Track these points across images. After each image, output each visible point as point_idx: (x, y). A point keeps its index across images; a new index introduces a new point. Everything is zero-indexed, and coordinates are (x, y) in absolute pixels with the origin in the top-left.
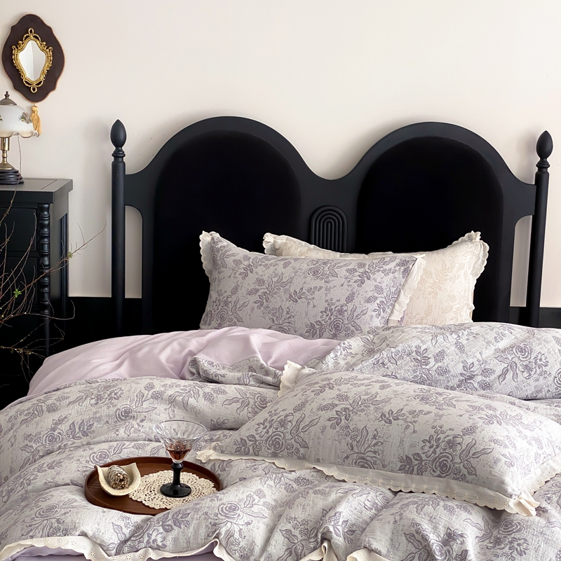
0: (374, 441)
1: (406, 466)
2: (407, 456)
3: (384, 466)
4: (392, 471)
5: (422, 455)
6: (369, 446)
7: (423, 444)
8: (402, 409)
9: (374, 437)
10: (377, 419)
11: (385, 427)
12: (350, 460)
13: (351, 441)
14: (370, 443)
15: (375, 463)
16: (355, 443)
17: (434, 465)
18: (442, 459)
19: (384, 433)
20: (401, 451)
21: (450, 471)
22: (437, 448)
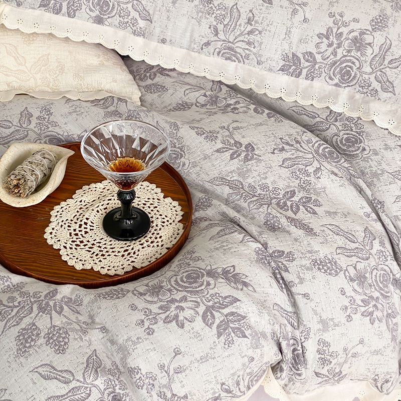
0: (249, 28)
1: (290, 67)
2: (294, 55)
3: (259, 63)
4: (270, 70)
5: (317, 56)
6: (241, 34)
7: (319, 41)
9: (249, 22)
11: (264, 8)
12: (211, 48)
13: (215, 23)
14: (243, 29)
15: (247, 56)
16: (220, 27)
17: (332, 70)
18: (344, 65)
19: (263, 18)
20: (286, 46)
21: (355, 81)
22: (339, 48)
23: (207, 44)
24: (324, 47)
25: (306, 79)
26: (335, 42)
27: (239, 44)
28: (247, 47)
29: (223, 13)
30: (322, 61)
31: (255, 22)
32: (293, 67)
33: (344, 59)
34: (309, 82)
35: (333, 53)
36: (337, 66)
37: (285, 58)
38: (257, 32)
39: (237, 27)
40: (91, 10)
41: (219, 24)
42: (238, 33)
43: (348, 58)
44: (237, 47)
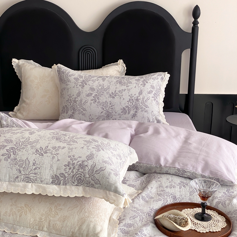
0: (34, 167)
1: (55, 181)
2: (56, 175)
3: (41, 182)
4: (47, 184)
5: (65, 174)
6: (31, 170)
7: (65, 168)
8: (48, 146)
9: (34, 164)
10: (33, 153)
11: (40, 158)
12: (19, 179)
13: (19, 168)
14: (31, 168)
15: (36, 180)
16: (22, 169)
17: (73, 179)
18: (77, 176)
19: (40, 162)
20: (51, 172)
21: (84, 182)
22: (74, 169)
23: (17, 177)
24: (68, 170)
25: (63, 185)
26: (72, 167)
27: (31, 175)
28: (35, 175)
29: (22, 163)
30: (68, 176)
31: (36, 164)
32: (57, 181)
33: (77, 173)
34: (64, 186)
35: (72, 172)
36: (75, 177)
37: (53, 178)
38: (38, 168)
39: (29, 168)
41: (21, 168)
42: (30, 170)
43: (79, 173)
44: (31, 176)
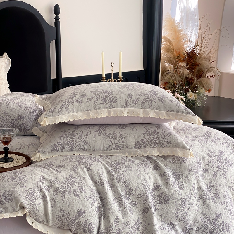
0: (121, 138)
2: (137, 142)
4: (131, 149)
7: (144, 135)
15: (123, 147)
20: (134, 140)
21: (159, 144)
23: (109, 147)
24: (146, 137)
25: (143, 148)
27: (120, 143)
28: (122, 143)
29: (112, 136)
30: (147, 141)
31: (122, 135)
32: (138, 145)
33: (153, 138)
35: (149, 138)
36: (152, 141)
37: (135, 143)
38: (124, 138)
39: (117, 138)
40: (68, 147)
41: (111, 139)
44: (119, 145)
